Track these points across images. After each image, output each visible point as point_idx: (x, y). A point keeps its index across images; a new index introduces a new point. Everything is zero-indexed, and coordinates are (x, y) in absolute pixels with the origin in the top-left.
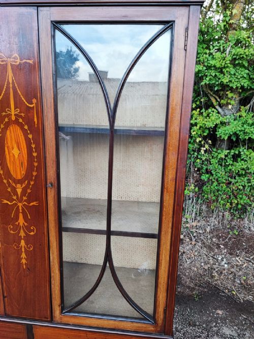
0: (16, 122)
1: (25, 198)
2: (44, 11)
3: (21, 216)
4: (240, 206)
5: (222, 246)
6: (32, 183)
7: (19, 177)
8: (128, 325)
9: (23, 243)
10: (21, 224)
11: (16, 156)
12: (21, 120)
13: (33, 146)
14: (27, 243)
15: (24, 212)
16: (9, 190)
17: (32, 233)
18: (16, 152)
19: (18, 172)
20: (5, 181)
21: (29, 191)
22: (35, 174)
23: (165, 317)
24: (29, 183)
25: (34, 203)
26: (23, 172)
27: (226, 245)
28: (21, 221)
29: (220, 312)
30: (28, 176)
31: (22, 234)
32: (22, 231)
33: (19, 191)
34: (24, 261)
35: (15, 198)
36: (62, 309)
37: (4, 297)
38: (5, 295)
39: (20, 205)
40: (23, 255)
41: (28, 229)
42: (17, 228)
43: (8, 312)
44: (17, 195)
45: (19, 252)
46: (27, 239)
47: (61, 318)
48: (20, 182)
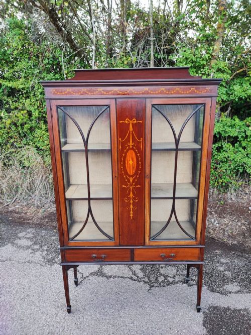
0: (132, 149)
1: (134, 184)
3: (131, 193)
4: (224, 184)
5: (213, 213)
6: (138, 176)
7: (132, 174)
8: (183, 242)
9: (131, 206)
10: (131, 197)
11: (131, 164)
12: (134, 148)
13: (140, 159)
14: (133, 206)
15: (133, 191)
16: (126, 180)
17: (136, 201)
18: (131, 162)
19: (131, 172)
20: (124, 176)
21: (136, 180)
22: (139, 172)
23: (201, 236)
24: (136, 177)
25: (138, 186)
26: (134, 172)
27: (216, 212)
28: (131, 195)
29: (218, 251)
30: (136, 173)
31: (131, 202)
32: (131, 200)
33: (131, 181)
34: (131, 215)
35: (129, 184)
36: (150, 238)
38: (120, 234)
39: (131, 187)
40: (131, 212)
41: (134, 199)
42: (129, 199)
43: (121, 244)
45: (130, 211)
46: (134, 204)
47: (149, 243)
48: (132, 176)
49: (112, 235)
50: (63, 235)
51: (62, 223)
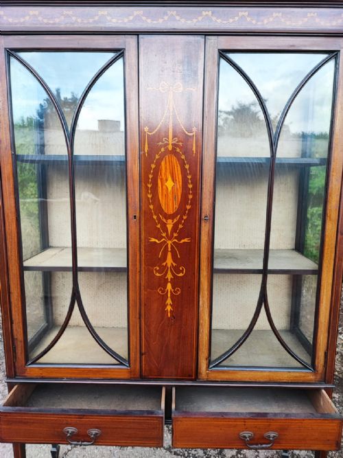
0: (173, 152)
1: (175, 235)
2: (212, 39)
3: (169, 256)
6: (185, 217)
7: (171, 212)
8: (284, 376)
9: (169, 286)
10: (169, 265)
11: (170, 189)
12: (178, 150)
13: (189, 177)
14: (173, 287)
15: (173, 251)
16: (159, 226)
17: (181, 275)
18: (170, 184)
19: (170, 206)
20: (155, 217)
21: (180, 226)
22: (188, 207)
23: (326, 362)
24: (181, 218)
25: (186, 240)
26: (176, 206)
28: (169, 261)
30: (181, 210)
31: (169, 276)
32: (169, 272)
33: (170, 227)
34: (169, 308)
35: (164, 235)
36: (209, 363)
37: (141, 354)
38: (143, 351)
39: (169, 243)
40: (169, 301)
41: (177, 269)
42: (164, 269)
43: (145, 373)
44: (167, 231)
45: (164, 298)
46: (175, 282)
47: (207, 374)
48: (172, 217)
49: (123, 353)
50: (15, 351)
51: (12, 323)
